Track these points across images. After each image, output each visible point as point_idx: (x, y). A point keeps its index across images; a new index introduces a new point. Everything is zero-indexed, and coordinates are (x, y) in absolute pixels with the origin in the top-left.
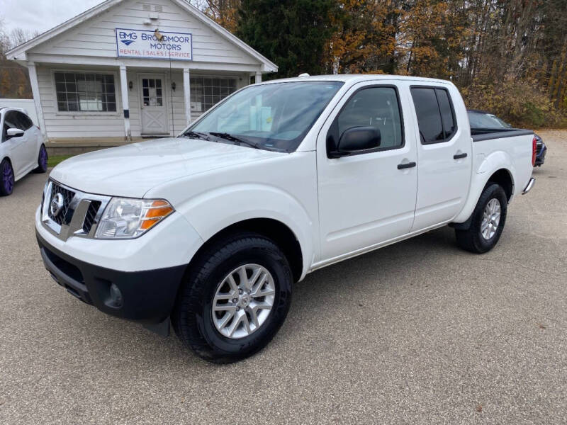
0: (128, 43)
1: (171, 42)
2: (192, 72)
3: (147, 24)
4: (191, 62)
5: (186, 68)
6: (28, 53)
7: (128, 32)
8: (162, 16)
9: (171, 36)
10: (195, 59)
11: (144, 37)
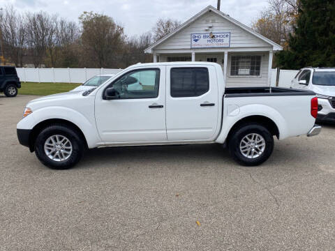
0: (196, 41)
1: (218, 38)
2: (229, 53)
3: (207, 30)
4: (229, 48)
5: (226, 52)
6: (153, 49)
7: (197, 35)
8: (215, 24)
9: (218, 35)
10: (231, 46)
11: (205, 37)
